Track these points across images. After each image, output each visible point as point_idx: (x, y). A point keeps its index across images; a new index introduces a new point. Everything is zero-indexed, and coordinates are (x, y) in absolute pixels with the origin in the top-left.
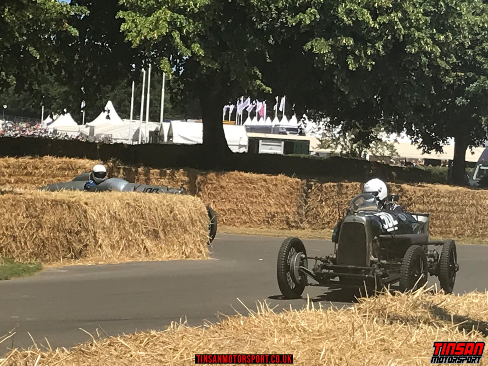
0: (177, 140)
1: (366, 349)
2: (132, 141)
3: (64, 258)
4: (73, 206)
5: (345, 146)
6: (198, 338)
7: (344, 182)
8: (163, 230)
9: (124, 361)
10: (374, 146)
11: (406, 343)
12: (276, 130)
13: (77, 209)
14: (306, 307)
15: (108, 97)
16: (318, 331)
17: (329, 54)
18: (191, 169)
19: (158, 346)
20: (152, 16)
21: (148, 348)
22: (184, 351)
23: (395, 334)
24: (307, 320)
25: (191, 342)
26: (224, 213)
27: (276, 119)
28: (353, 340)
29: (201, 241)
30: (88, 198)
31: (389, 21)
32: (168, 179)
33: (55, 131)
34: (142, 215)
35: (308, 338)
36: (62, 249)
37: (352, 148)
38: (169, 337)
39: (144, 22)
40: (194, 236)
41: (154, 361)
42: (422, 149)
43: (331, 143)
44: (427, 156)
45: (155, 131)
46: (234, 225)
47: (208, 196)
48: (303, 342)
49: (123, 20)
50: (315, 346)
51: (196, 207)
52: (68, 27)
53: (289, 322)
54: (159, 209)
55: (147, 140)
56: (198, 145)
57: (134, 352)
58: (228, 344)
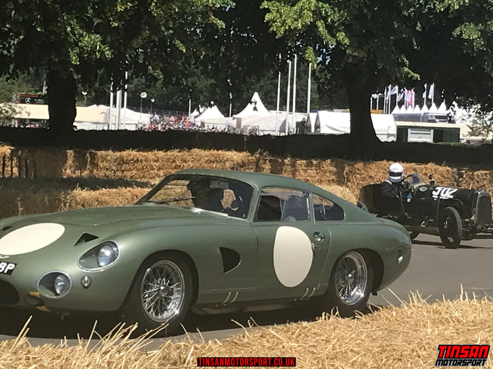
0: (324, 130)
2: (279, 133)
6: (350, 329)
9: (277, 352)
12: (425, 118)
14: (459, 297)
15: (255, 88)
16: (473, 322)
17: (478, 40)
18: (339, 160)
19: (310, 338)
20: (296, 6)
21: (300, 339)
22: (336, 342)
24: (461, 310)
25: (343, 333)
27: (425, 106)
32: (316, 170)
33: (203, 124)
35: (462, 329)
38: (321, 329)
39: (289, 11)
41: (307, 352)
43: (482, 130)
45: (302, 122)
47: (357, 186)
48: (457, 333)
49: (268, 11)
50: (469, 337)
52: (214, 19)
53: (443, 313)
55: (294, 131)
56: (346, 135)
57: (286, 344)
58: (380, 335)
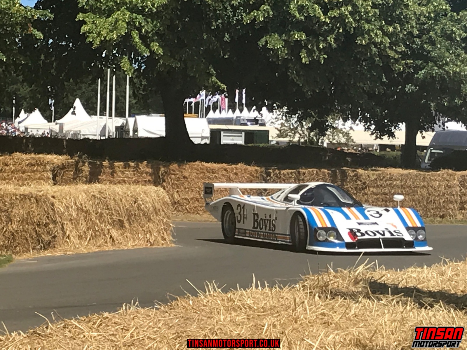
0: (142, 134)
1: (307, 323)
2: (99, 137)
3: (33, 249)
4: (40, 199)
5: (303, 135)
6: (149, 318)
7: (302, 169)
8: (128, 219)
9: (77, 341)
10: (330, 133)
11: (345, 316)
12: (237, 121)
13: (45, 202)
14: (252, 286)
15: (76, 95)
16: (263, 308)
17: (283, 49)
18: (155, 161)
19: (110, 327)
20: (111, 17)
21: (101, 329)
22: (134, 330)
23: (335, 308)
24: (253, 298)
25: (142, 322)
26: (187, 202)
27: (237, 111)
28: (295, 315)
29: (165, 229)
30: (55, 192)
31: (340, 14)
32: (134, 171)
33: (26, 129)
34: (107, 206)
35: (253, 315)
36: (32, 241)
37: (309, 136)
38: (121, 318)
39: (104, 23)
40: (157, 225)
41: (106, 340)
42: (375, 135)
43: (290, 132)
44: (379, 142)
45: (121, 126)
46: (198, 213)
47: (172, 186)
48: (248, 319)
49: (84, 22)
50: (259, 322)
51: (159, 197)
52: (32, 31)
53: (236, 301)
54: (123, 200)
55: (113, 135)
56: (161, 138)
57: (87, 333)
58: (177, 323)
